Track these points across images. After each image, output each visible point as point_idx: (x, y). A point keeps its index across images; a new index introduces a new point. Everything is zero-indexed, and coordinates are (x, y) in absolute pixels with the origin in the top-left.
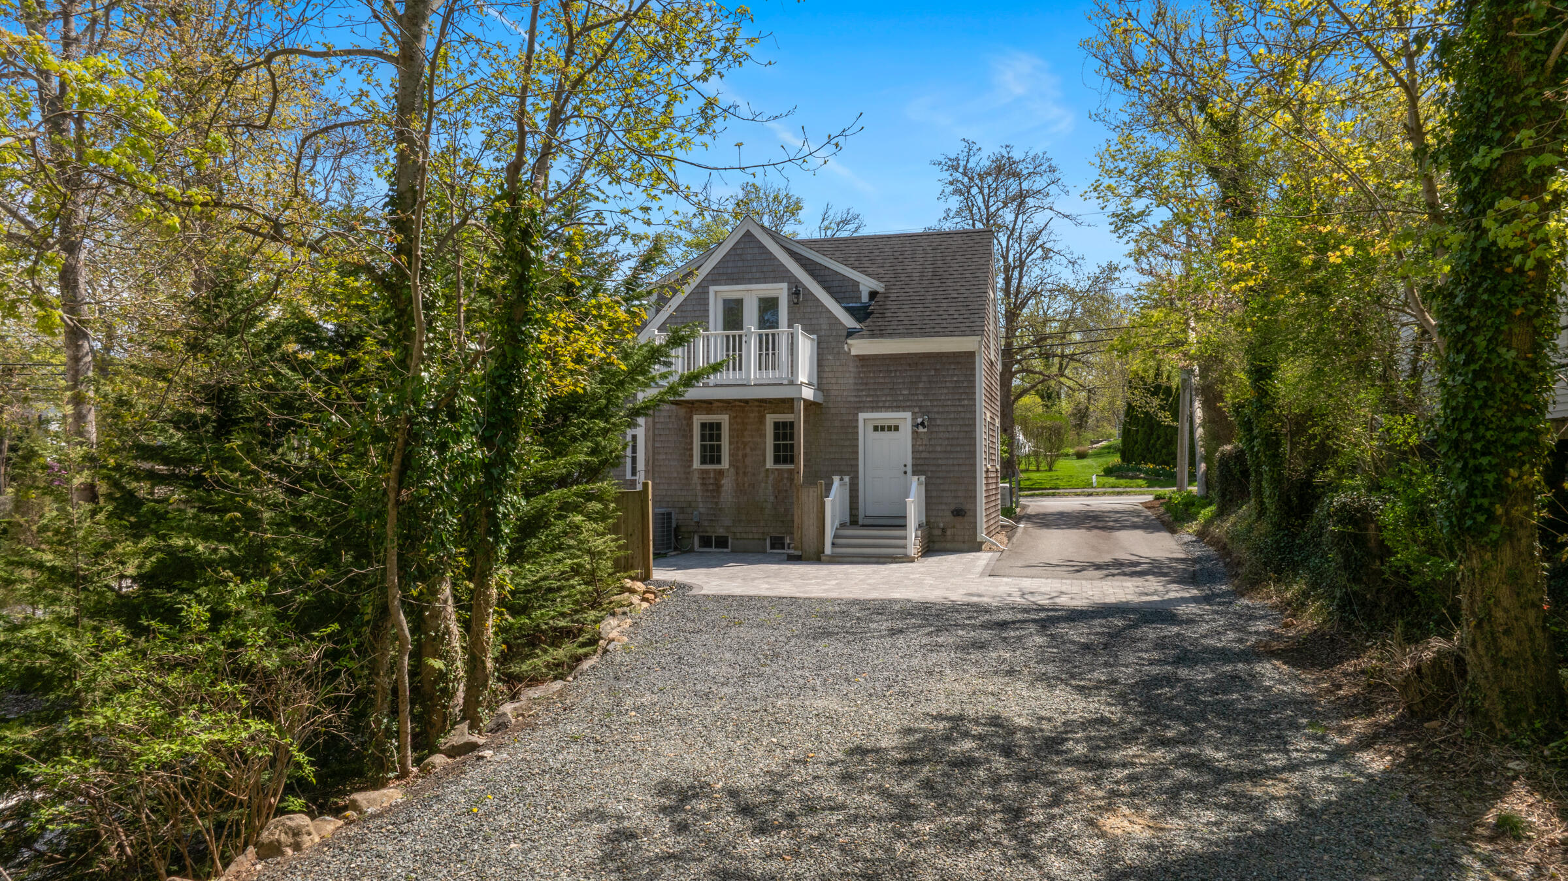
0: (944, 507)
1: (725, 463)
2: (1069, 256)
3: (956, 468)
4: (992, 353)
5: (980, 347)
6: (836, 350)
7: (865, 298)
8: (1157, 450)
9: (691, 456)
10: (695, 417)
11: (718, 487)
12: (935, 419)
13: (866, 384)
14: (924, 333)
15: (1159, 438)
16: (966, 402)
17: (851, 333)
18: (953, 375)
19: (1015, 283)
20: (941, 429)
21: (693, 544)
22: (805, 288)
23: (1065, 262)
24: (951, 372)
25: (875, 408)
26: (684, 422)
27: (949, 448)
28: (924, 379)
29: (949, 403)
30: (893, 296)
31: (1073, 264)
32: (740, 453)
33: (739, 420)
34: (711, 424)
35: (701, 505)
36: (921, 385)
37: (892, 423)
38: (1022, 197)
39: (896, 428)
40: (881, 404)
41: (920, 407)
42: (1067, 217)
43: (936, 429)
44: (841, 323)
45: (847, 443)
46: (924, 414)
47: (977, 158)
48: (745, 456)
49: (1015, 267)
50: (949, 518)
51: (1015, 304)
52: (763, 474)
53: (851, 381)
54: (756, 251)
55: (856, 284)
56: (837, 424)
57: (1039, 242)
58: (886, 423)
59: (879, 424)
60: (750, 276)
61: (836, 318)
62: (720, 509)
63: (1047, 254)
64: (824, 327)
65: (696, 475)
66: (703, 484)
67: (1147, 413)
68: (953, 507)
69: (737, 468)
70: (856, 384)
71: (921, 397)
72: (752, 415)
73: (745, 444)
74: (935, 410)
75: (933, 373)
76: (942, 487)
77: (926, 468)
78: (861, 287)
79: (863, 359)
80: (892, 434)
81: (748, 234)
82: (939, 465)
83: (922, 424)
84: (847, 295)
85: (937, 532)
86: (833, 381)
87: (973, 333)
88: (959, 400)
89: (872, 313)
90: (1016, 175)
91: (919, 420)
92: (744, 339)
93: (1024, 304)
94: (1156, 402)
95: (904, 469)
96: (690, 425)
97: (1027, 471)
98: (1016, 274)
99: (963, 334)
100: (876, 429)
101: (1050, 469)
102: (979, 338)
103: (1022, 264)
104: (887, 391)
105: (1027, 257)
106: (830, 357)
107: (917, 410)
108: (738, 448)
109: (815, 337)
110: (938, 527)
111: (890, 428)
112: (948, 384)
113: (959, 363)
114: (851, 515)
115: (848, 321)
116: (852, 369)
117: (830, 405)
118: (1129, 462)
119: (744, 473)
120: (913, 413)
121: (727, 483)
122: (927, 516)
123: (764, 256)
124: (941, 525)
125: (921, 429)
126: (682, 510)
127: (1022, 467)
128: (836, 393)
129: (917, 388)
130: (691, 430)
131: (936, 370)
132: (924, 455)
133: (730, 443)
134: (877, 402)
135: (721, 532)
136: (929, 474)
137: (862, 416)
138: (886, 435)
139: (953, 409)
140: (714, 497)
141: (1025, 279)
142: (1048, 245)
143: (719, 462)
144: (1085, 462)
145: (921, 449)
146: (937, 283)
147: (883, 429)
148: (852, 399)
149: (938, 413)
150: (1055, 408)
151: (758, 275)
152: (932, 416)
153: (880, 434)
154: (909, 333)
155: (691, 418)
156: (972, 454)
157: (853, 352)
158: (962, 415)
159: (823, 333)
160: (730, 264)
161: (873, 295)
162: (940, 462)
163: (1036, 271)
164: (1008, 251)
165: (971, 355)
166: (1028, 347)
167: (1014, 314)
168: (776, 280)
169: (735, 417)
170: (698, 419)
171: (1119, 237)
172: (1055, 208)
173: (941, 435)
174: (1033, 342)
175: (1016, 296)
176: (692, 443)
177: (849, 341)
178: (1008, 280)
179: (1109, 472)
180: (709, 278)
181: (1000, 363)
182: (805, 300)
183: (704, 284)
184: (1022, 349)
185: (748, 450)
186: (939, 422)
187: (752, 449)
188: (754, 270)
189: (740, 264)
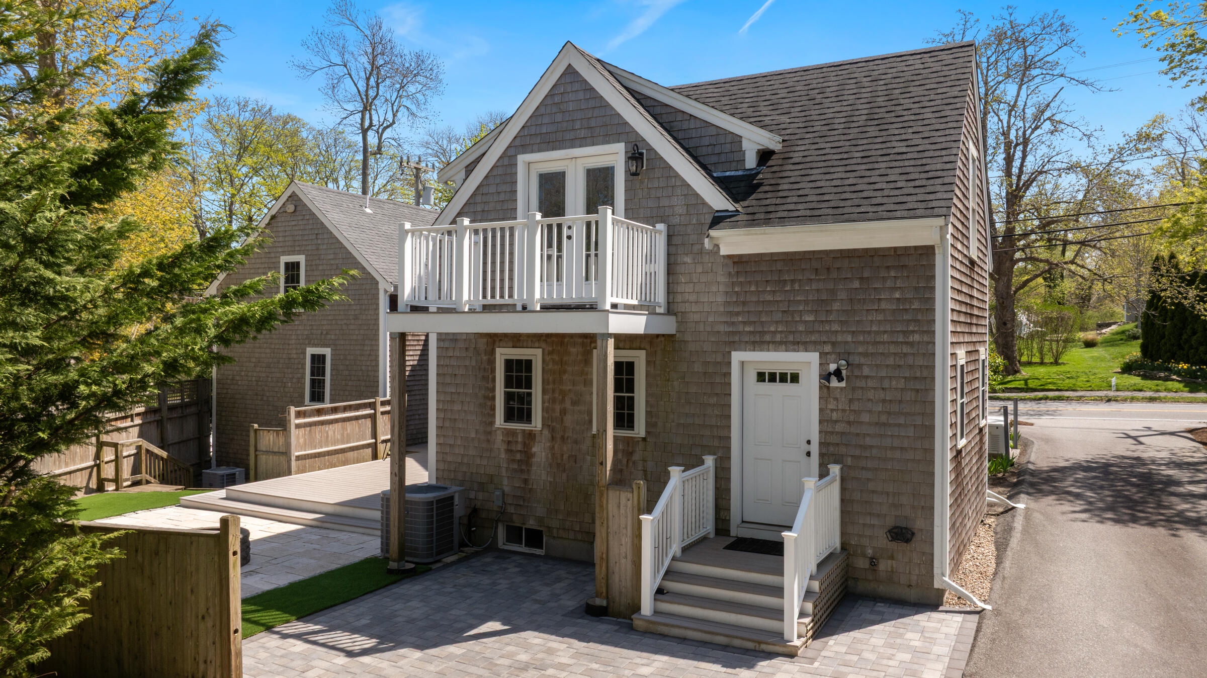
0: (875, 521)
1: (537, 422)
2: (1083, 129)
3: (898, 454)
4: (974, 245)
5: (943, 238)
6: (696, 248)
7: (751, 161)
8: (1191, 347)
9: (493, 408)
10: (498, 351)
11: (528, 455)
12: (860, 366)
13: (744, 303)
14: (840, 215)
15: (1194, 333)
16: (917, 337)
17: (718, 220)
18: (895, 289)
19: (1017, 163)
20: (871, 383)
21: (495, 537)
22: (651, 149)
23: (1080, 135)
24: (889, 284)
25: (758, 344)
26: (485, 358)
27: (883, 418)
28: (842, 295)
29: (886, 337)
30: (797, 157)
31: (1089, 137)
32: (558, 407)
33: (556, 358)
34: (519, 362)
35: (505, 482)
36: (836, 306)
37: (789, 370)
38: (1027, 65)
39: (795, 378)
40: (768, 338)
41: (834, 344)
42: (1083, 83)
43: (862, 384)
44: (704, 203)
45: (713, 400)
46: (840, 356)
47: (974, 30)
48: (564, 412)
49: (1017, 145)
50: (883, 541)
51: (1018, 185)
52: (588, 442)
53: (720, 299)
54: (581, 95)
55: (737, 140)
56: (698, 368)
57: (1047, 114)
58: (778, 369)
59: (767, 369)
60: (571, 135)
61: (697, 195)
62: (531, 490)
63: (1056, 127)
64: (680, 210)
65: (500, 437)
66: (509, 451)
67: (1179, 305)
68: (890, 522)
69: (552, 430)
70: (727, 303)
71: (836, 327)
72: (573, 350)
73: (563, 394)
74: (861, 349)
75: (856, 284)
76: (871, 486)
77: (843, 450)
78: (745, 145)
79: (739, 262)
80: (788, 387)
81: (570, 71)
82: (864, 447)
83: (838, 373)
84: (723, 158)
85: (862, 563)
86: (693, 298)
87: (930, 212)
88: (904, 332)
89: (760, 185)
90: (1022, 43)
91: (833, 367)
92: (565, 232)
93: (1028, 185)
94: (1192, 293)
95: (806, 448)
96: (492, 362)
97: (1029, 363)
98: (1019, 154)
99: (912, 213)
100: (761, 377)
101: (1056, 363)
102: (941, 221)
103: (1026, 142)
104: (778, 316)
105: (1032, 133)
106: (688, 259)
107: (828, 348)
108: (553, 401)
109: (661, 227)
110: (864, 555)
111: (783, 378)
112: (883, 306)
113: (904, 267)
114: (718, 519)
115: (717, 200)
116: (722, 279)
117: (688, 337)
118: (1153, 359)
119: (563, 438)
120: (822, 355)
121: (540, 451)
122: (843, 534)
123: (592, 104)
124: (870, 552)
125: (834, 383)
126: (482, 486)
127: (1024, 359)
128: (697, 317)
129: (829, 312)
130: (493, 370)
131: (862, 279)
132: (839, 428)
133: (544, 392)
134: (762, 333)
135: (532, 524)
136: (849, 461)
137: (737, 357)
138: (778, 387)
139: (893, 349)
140: (522, 471)
141: (1030, 158)
142: (1057, 118)
143: (529, 420)
144: (1095, 352)
145: (835, 416)
146: (873, 131)
147: (772, 378)
148: (722, 328)
149: (865, 355)
150: (1058, 289)
151: (583, 133)
152: (856, 360)
153: (767, 386)
154: (814, 217)
155: (493, 352)
156: (928, 431)
157: (724, 251)
158: (910, 361)
159: (676, 220)
160: (546, 120)
161: (765, 156)
162: (868, 441)
163: (1043, 150)
164: (1009, 127)
165: (927, 252)
166: (1033, 232)
167: (1016, 197)
168: (607, 139)
169: (550, 353)
170: (502, 354)
171: (1174, 79)
172: (1068, 73)
173: (871, 394)
174: (1039, 227)
175: (1019, 177)
176: (493, 389)
177: (713, 233)
178: (1009, 160)
179: (1128, 369)
180: (518, 142)
181: (989, 260)
182: (651, 169)
183: (511, 152)
184: (1025, 235)
185: (568, 404)
186: (866, 371)
187: (574, 403)
188: (577, 126)
189: (559, 117)
